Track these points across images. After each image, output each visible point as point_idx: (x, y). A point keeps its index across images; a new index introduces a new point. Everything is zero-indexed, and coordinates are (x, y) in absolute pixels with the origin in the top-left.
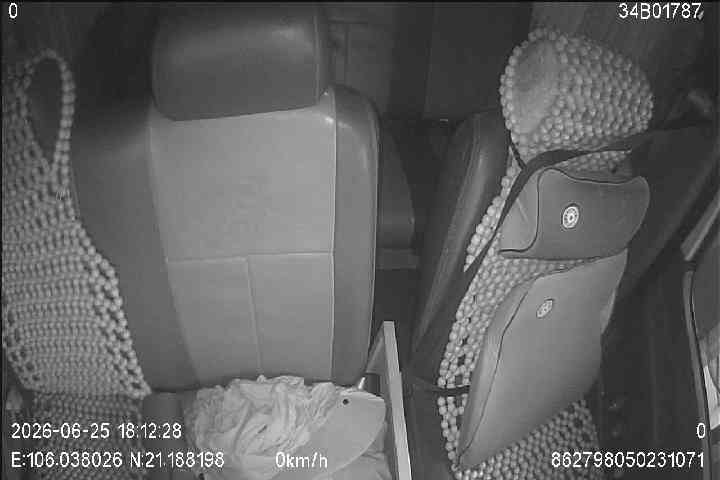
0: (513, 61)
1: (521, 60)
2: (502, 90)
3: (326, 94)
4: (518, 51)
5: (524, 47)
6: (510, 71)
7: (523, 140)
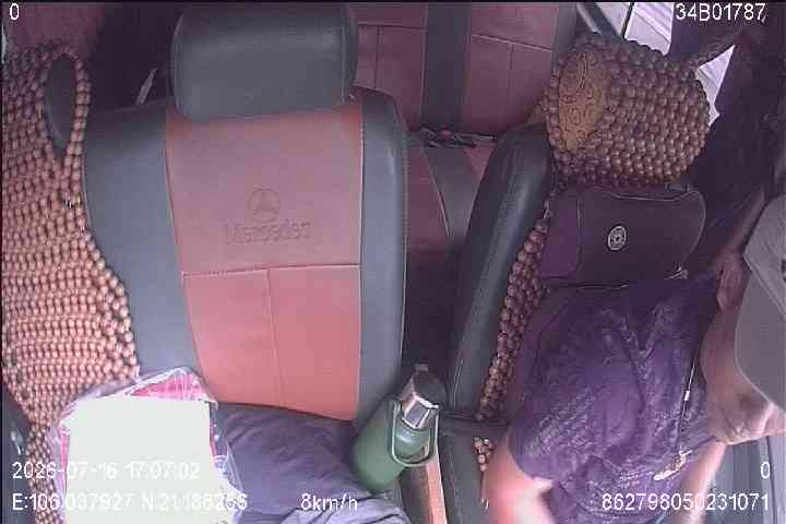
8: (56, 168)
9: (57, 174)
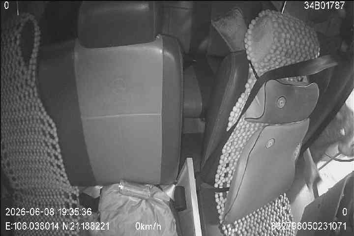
0: (251, 26)
1: (255, 26)
2: (246, 40)
4: (253, 22)
5: (257, 20)
6: (250, 32)
8: (25, 69)
9: (26, 72)
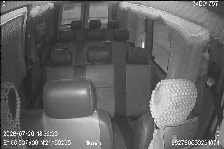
0: (153, 95)
1: (155, 94)
2: (150, 106)
3: (95, 111)
4: (154, 91)
5: (156, 90)
6: (152, 99)
7: (158, 120)
